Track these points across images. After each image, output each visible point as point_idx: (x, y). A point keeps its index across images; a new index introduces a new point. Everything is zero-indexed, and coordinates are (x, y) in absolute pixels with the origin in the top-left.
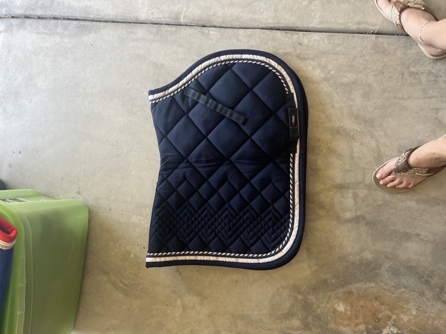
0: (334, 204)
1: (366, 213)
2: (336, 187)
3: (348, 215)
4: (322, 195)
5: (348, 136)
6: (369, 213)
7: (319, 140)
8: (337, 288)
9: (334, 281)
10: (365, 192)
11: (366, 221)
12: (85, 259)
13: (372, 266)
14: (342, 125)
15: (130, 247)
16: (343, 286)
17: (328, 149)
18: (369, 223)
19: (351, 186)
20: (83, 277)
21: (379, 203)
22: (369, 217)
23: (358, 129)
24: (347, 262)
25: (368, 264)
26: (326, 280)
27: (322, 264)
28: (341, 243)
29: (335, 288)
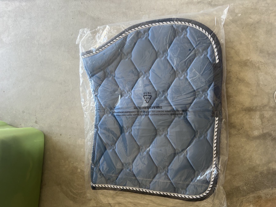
0: (243, 124)
1: (271, 131)
2: (245, 110)
3: (256, 133)
4: (233, 117)
5: (254, 67)
6: (274, 131)
7: (230, 72)
8: (248, 193)
9: (245, 188)
10: (271, 113)
11: (272, 137)
14: (249, 58)
15: (77, 163)
16: (253, 192)
17: (237, 78)
18: (274, 139)
19: (258, 108)
20: (41, 188)
22: (274, 134)
23: (263, 61)
24: (256, 172)
25: (275, 173)
26: (239, 187)
27: (235, 174)
28: (251, 157)
29: (246, 194)
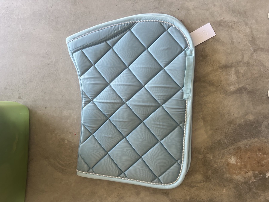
0: (221, 81)
1: (246, 85)
2: (222, 68)
3: (233, 88)
4: (211, 75)
5: (227, 27)
6: (249, 85)
8: (229, 146)
9: (225, 141)
10: (245, 68)
11: (247, 91)
12: (29, 149)
13: (254, 125)
14: (222, 18)
15: (64, 135)
16: (233, 144)
18: (249, 92)
19: (233, 65)
20: (28, 163)
21: (256, 76)
22: (249, 88)
23: (235, 20)
24: (235, 124)
25: (251, 123)
26: (220, 140)
27: (215, 129)
28: (229, 111)
29: (227, 146)
